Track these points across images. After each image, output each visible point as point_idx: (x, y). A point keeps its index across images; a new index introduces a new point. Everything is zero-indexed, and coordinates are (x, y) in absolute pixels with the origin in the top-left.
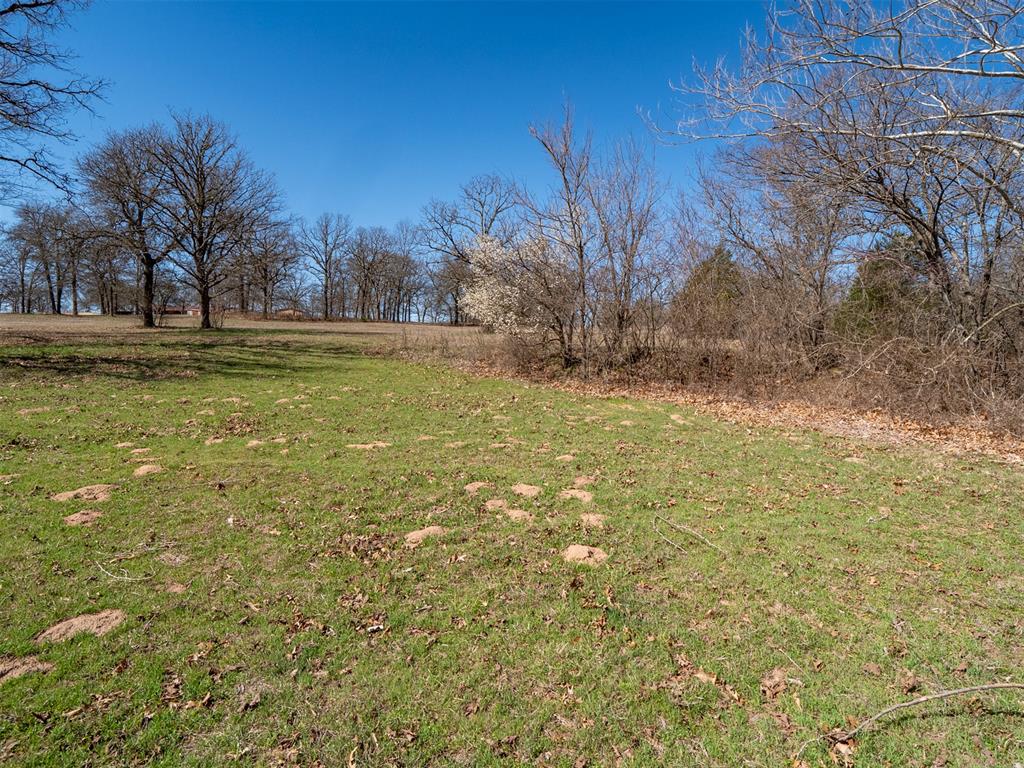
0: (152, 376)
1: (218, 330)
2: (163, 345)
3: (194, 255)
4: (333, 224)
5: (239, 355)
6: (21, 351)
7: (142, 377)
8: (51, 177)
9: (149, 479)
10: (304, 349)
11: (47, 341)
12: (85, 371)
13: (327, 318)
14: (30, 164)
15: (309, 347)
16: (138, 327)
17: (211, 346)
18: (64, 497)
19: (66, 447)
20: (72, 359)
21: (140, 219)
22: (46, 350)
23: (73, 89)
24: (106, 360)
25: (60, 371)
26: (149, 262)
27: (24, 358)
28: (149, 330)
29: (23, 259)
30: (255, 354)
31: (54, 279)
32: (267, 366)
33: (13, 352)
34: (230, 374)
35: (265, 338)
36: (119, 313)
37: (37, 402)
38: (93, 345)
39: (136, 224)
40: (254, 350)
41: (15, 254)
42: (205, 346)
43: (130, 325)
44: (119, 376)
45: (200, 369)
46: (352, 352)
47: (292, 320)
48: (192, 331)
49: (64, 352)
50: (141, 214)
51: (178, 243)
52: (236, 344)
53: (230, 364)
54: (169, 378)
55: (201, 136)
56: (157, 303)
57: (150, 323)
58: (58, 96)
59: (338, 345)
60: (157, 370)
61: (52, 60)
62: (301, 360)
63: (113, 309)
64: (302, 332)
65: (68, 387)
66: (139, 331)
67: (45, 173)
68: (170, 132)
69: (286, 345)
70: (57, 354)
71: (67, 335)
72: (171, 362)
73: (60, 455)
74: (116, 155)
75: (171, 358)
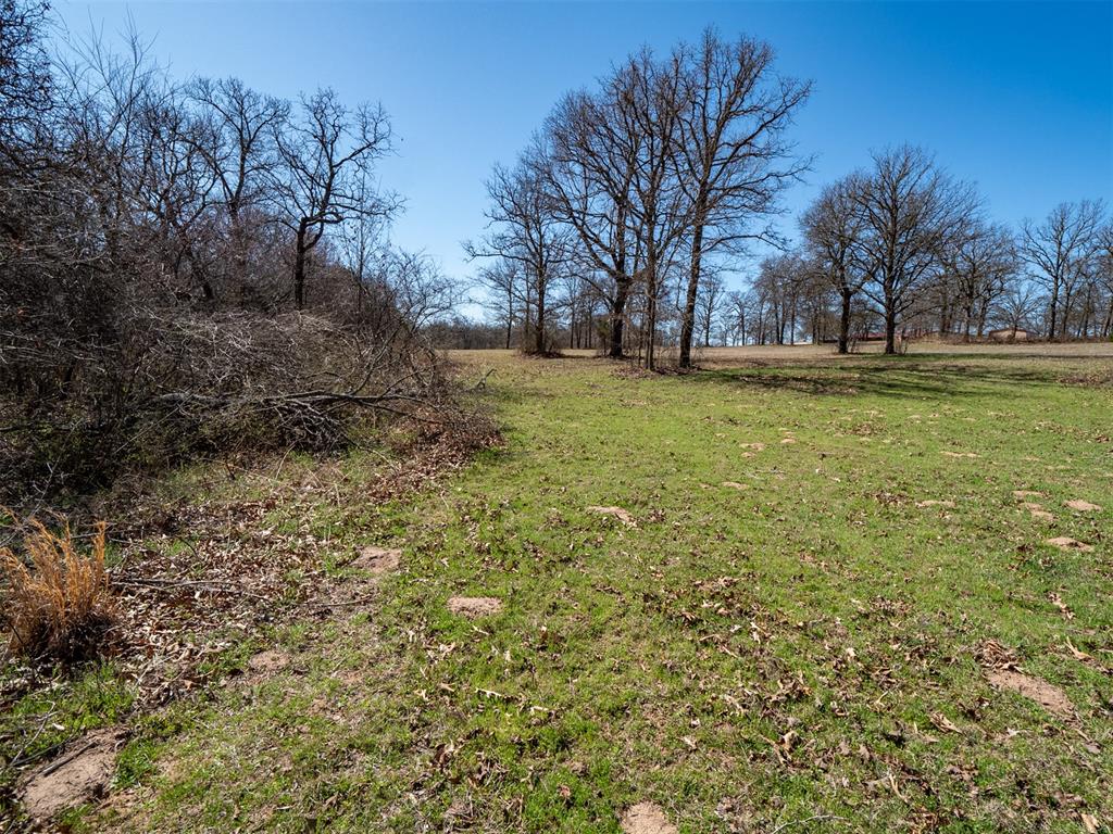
0: (822, 392)
1: (901, 355)
2: (841, 368)
3: (883, 284)
4: (1074, 215)
5: (904, 378)
6: (748, 372)
7: (815, 392)
8: (775, 242)
9: (787, 445)
10: (981, 375)
11: (766, 365)
12: (780, 385)
13: (1051, 339)
14: (764, 236)
15: (989, 372)
16: (834, 354)
17: (883, 370)
18: (743, 446)
19: (754, 426)
20: (775, 378)
21: (842, 258)
22: (762, 371)
23: (793, 171)
24: (796, 379)
25: (766, 385)
26: (847, 294)
27: (748, 376)
28: (841, 356)
29: (762, 302)
30: (921, 378)
31: (780, 316)
32: (925, 389)
33: (743, 372)
34: (884, 394)
35: (942, 363)
36: (825, 342)
37: (747, 402)
38: (792, 368)
39: (838, 263)
40: (923, 374)
41: (757, 299)
42: (877, 370)
43: (827, 351)
44: (800, 390)
45: (862, 388)
46: (1043, 378)
47: (1000, 343)
48: (876, 357)
49: (771, 373)
50: (843, 252)
51: (872, 275)
52: (908, 368)
53: (890, 386)
54: (833, 394)
55: (898, 167)
56: (852, 332)
57: (843, 350)
58: (784, 179)
59: (1029, 371)
60: (827, 388)
61: (780, 153)
62: (970, 385)
63: (821, 339)
64: (993, 357)
65: (767, 395)
66: (832, 357)
67: (772, 240)
68: (870, 171)
69: (961, 370)
70: (767, 373)
71: (777, 361)
72: (841, 382)
73: (749, 429)
74: (827, 204)
75: (843, 379)
